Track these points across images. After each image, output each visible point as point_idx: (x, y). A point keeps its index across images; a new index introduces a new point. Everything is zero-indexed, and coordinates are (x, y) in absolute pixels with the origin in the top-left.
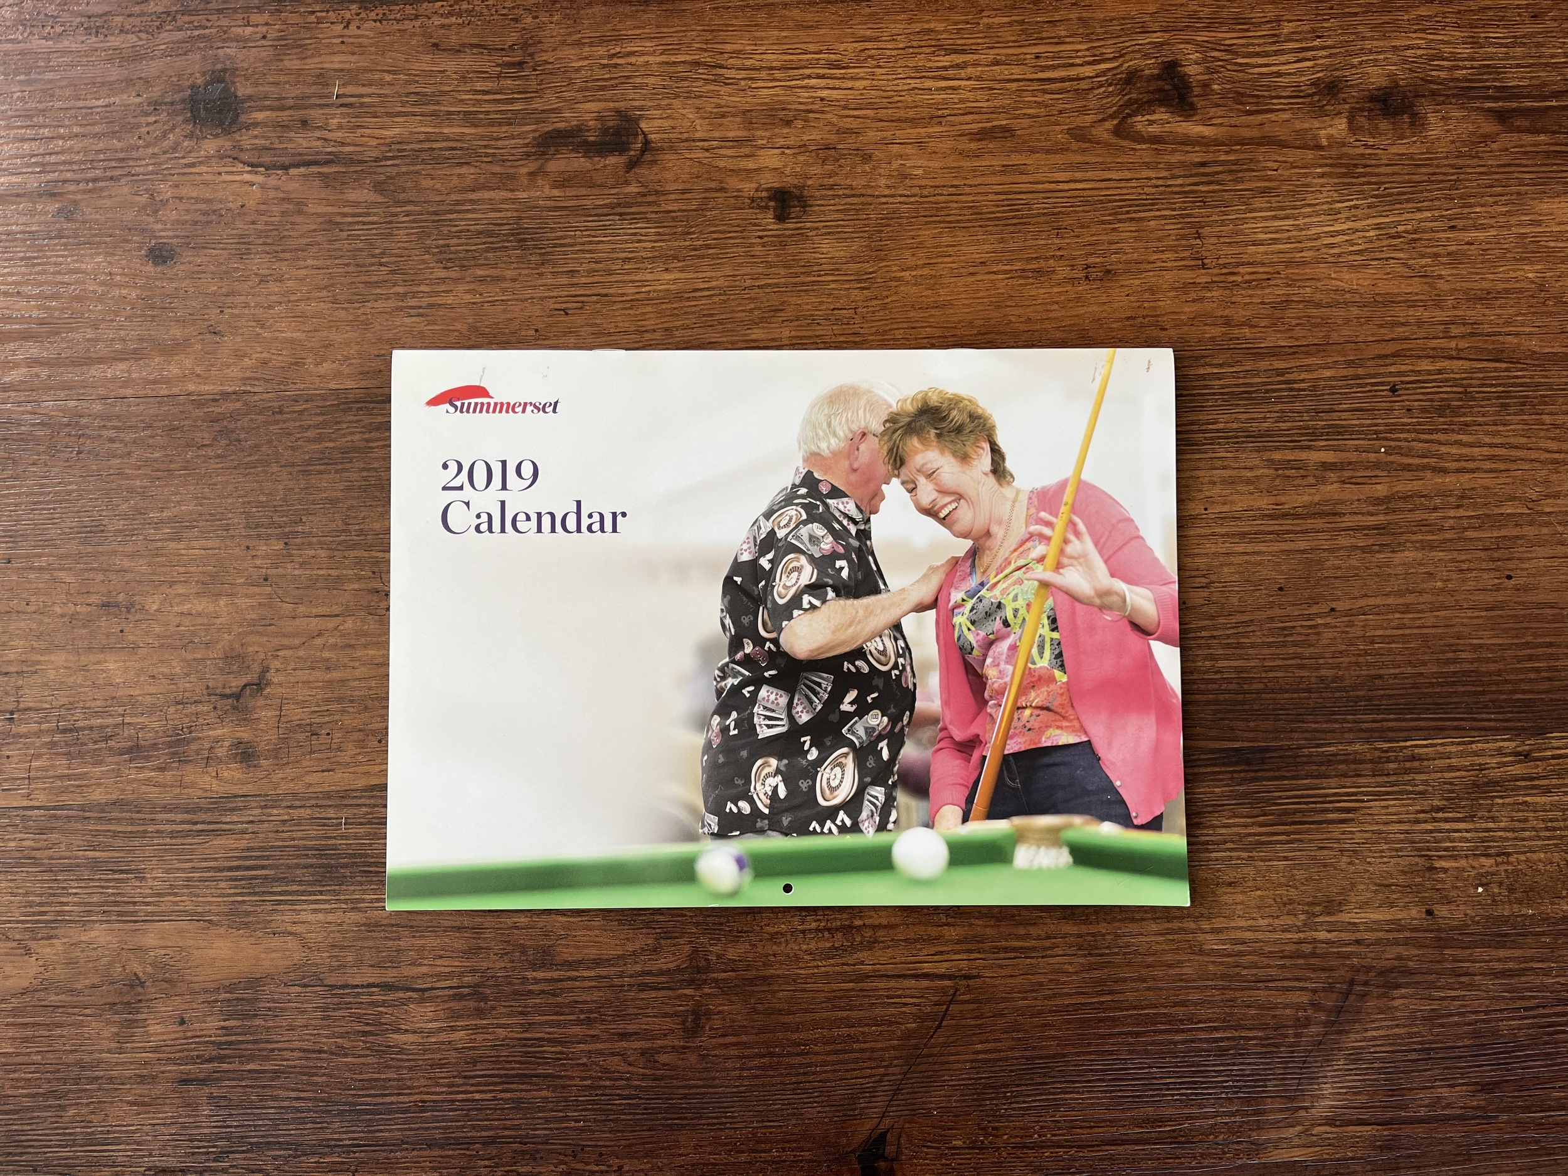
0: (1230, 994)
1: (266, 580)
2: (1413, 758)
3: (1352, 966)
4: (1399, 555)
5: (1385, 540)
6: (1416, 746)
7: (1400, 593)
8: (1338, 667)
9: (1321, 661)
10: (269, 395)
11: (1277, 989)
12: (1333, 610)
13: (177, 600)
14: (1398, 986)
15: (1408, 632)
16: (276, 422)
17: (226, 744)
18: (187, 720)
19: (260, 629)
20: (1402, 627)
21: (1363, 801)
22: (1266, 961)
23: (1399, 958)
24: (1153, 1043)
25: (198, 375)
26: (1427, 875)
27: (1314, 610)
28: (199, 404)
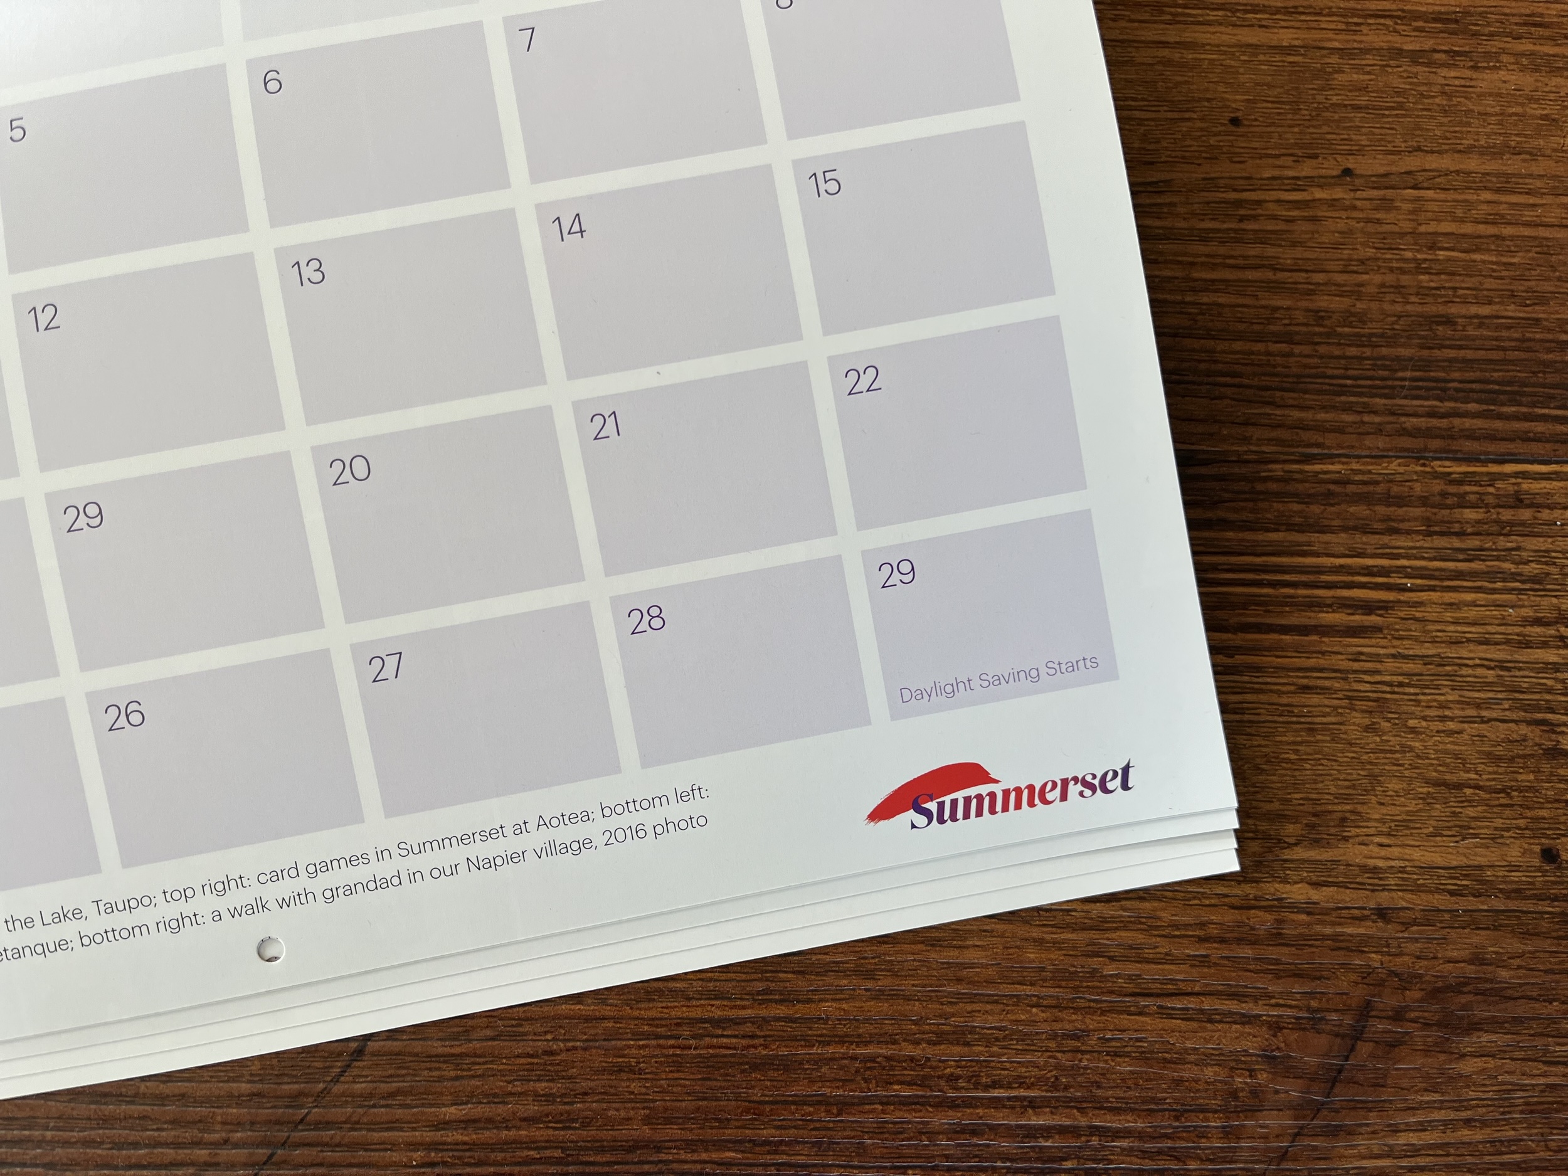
0: (1072, 1021)
2: (1518, 501)
3: (1367, 974)
4: (1487, 75)
5: (1460, 44)
6: (1524, 475)
7: (1493, 152)
8: (1356, 292)
9: (1319, 278)
11: (1186, 1015)
12: (1347, 172)
14: (1475, 1027)
15: (1508, 231)
20: (1497, 220)
21: (1403, 589)
22: (1164, 947)
23: (1477, 959)
24: (880, 1131)
26: (1546, 767)
27: (1307, 169)
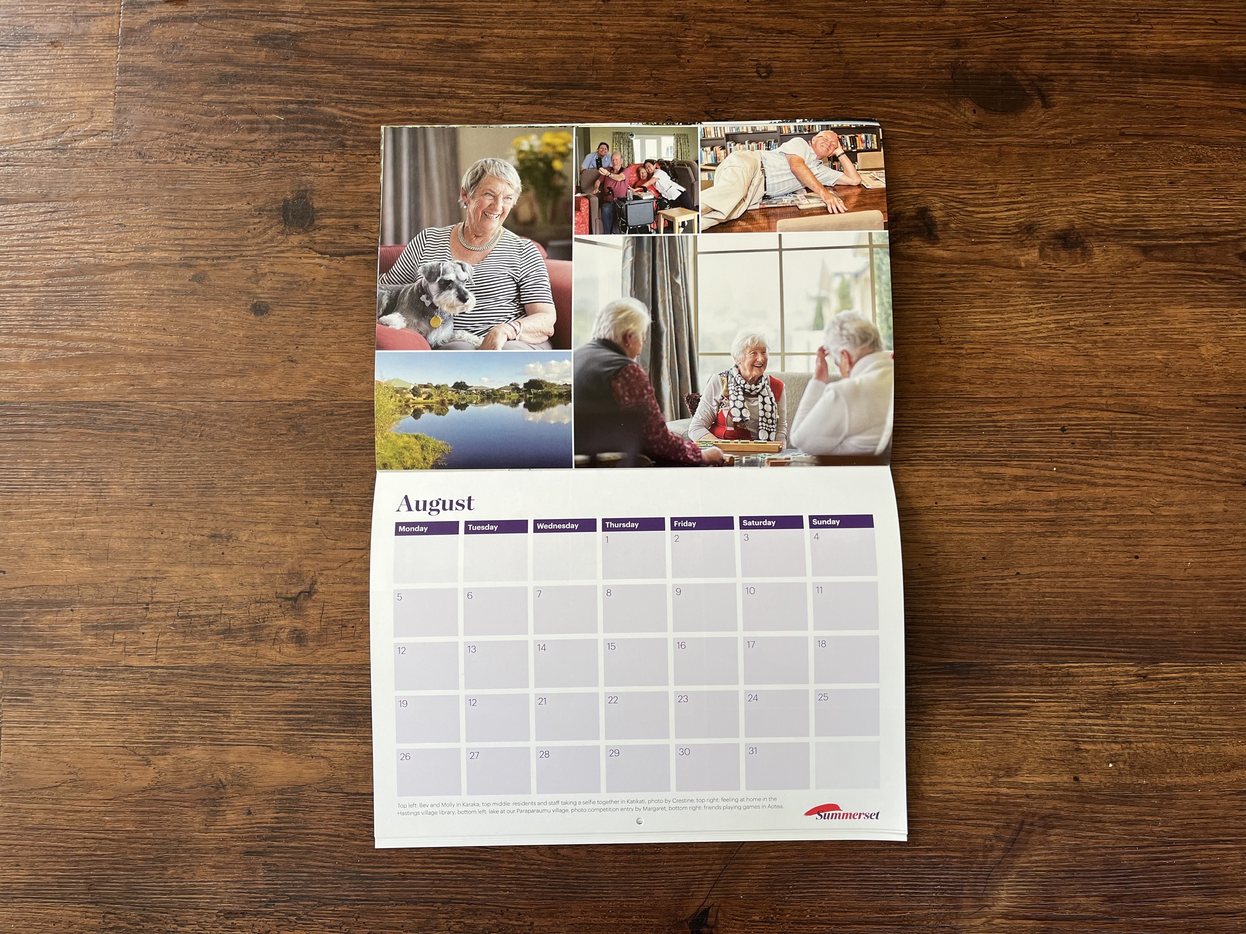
0: (940, 827)
1: (317, 523)
2: (1068, 675)
3: (1023, 813)
4: (1063, 539)
5: (1055, 529)
6: (1070, 667)
7: (1064, 565)
8: (1020, 612)
9: (1009, 607)
10: (325, 403)
11: (972, 825)
12: (1018, 573)
13: (260, 534)
14: (1054, 827)
15: (1067, 590)
16: (329, 421)
17: (287, 630)
18: (262, 614)
19: (312, 556)
20: (1065, 587)
21: (1034, 702)
22: (966, 806)
23: (1054, 808)
24: (889, 857)
25: (280, 389)
26: (1075, 753)
27: (1005, 573)
28: (279, 408)
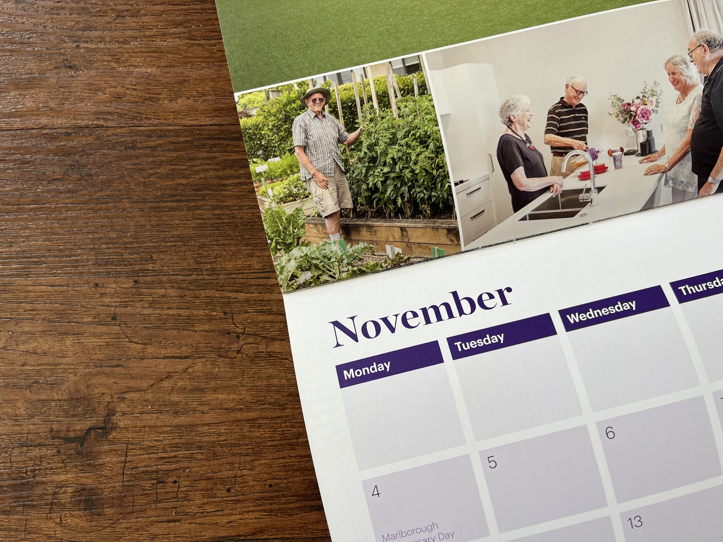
1: (114, 318)
10: (123, 130)
13: (23, 338)
16: (129, 158)
17: (70, 490)
18: (31, 463)
19: (107, 370)
25: (52, 109)
28: (52, 138)
